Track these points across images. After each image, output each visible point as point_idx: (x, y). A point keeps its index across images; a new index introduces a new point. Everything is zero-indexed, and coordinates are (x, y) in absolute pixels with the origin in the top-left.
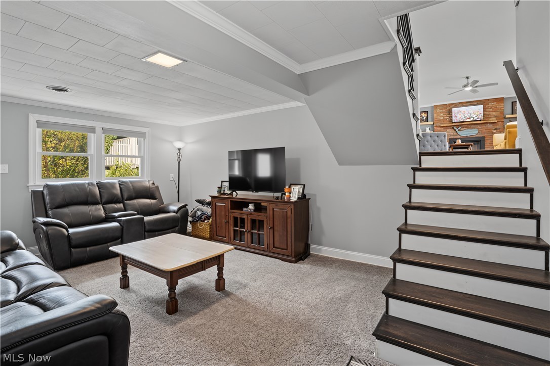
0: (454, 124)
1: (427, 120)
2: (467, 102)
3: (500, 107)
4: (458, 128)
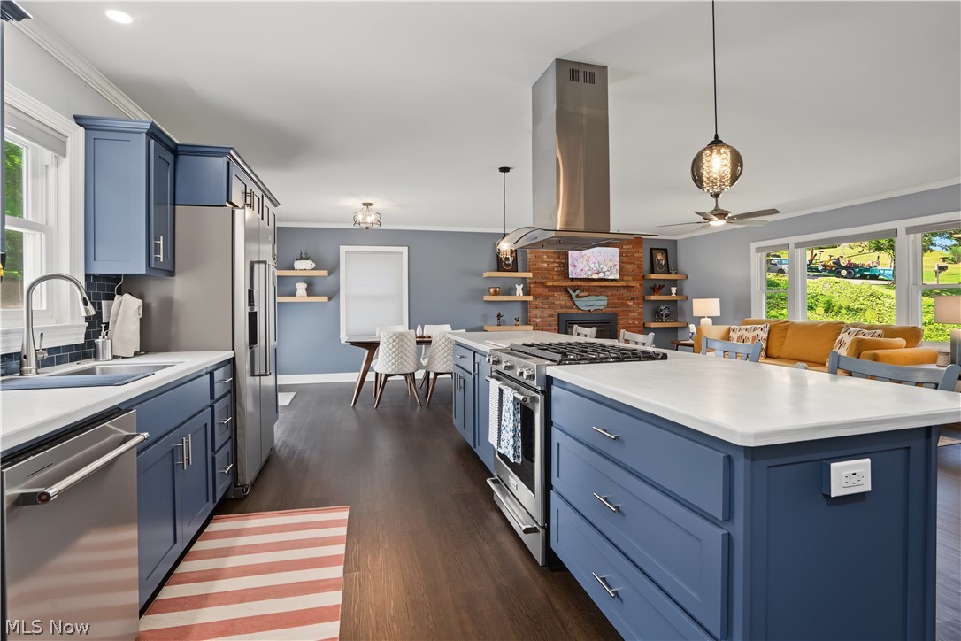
0: (570, 283)
1: (516, 267)
3: (638, 255)
4: (574, 292)
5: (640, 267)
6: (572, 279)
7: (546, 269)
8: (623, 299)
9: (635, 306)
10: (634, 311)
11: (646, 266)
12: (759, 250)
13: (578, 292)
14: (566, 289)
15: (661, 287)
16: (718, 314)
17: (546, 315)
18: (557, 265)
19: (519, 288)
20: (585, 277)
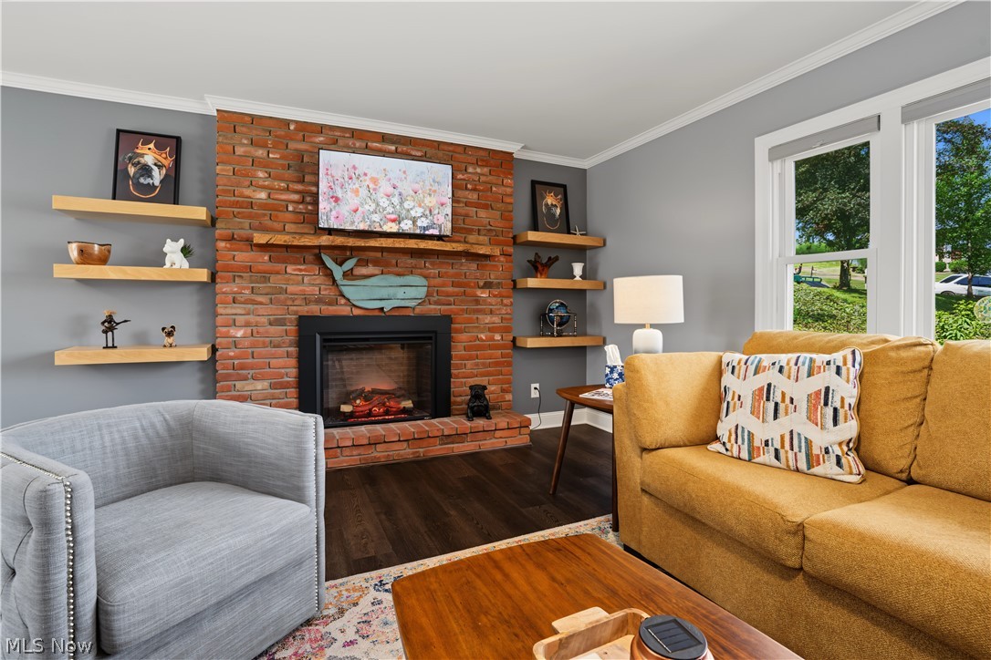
0: (325, 240)
1: (172, 191)
2: (384, 138)
3: (501, 190)
4: (341, 264)
5: (506, 216)
6: (330, 231)
7: (264, 206)
8: (466, 285)
9: (493, 300)
10: (491, 312)
11: (522, 213)
12: (776, 153)
13: (349, 264)
14: (316, 254)
15: (552, 261)
16: (679, 317)
17: (264, 320)
18: (296, 197)
19: (173, 249)
20: (362, 227)
